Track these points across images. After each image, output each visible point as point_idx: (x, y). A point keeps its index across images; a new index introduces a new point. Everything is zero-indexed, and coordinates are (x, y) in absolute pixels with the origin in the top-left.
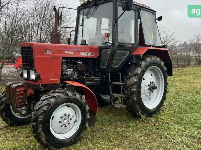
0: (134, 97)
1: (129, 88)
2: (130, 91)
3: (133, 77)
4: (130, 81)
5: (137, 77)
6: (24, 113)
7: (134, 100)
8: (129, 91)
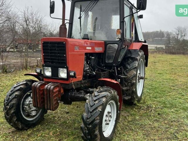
0: (133, 88)
1: (130, 80)
2: (131, 83)
3: (133, 70)
4: (130, 74)
5: (135, 70)
6: (34, 114)
7: (133, 90)
8: (129, 83)
